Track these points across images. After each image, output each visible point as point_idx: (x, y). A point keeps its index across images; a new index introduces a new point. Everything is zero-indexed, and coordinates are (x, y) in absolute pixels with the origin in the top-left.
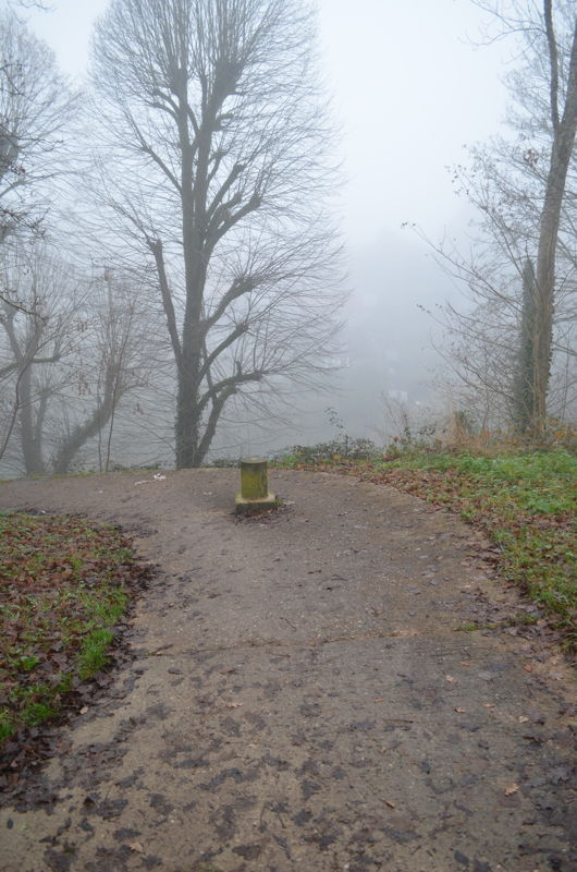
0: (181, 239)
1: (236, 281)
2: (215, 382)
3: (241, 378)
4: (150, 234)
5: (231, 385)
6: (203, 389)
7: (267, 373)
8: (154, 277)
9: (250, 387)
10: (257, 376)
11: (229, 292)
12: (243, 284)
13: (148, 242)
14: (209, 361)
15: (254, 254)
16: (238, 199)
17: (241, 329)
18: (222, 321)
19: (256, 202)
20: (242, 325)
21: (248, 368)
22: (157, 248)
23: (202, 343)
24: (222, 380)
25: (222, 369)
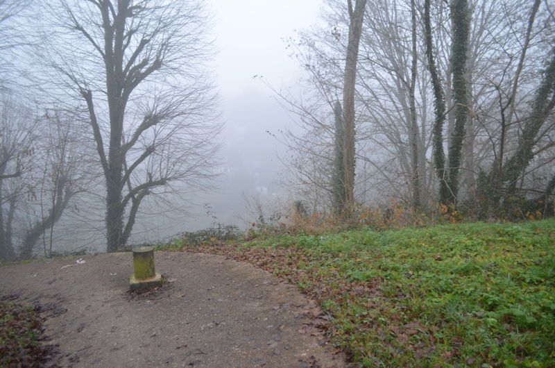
0: (106, 90)
1: (146, 118)
2: (133, 187)
3: (151, 184)
4: (83, 86)
5: (145, 189)
6: (125, 192)
7: (169, 179)
8: (87, 116)
9: (159, 189)
10: (162, 182)
11: (141, 126)
12: (151, 120)
13: (81, 92)
14: (129, 172)
15: (158, 100)
16: (145, 62)
17: (150, 150)
18: (137, 145)
19: (158, 65)
20: (150, 147)
21: (156, 177)
22: (88, 96)
23: (123, 160)
24: (138, 185)
25: (138, 178)
